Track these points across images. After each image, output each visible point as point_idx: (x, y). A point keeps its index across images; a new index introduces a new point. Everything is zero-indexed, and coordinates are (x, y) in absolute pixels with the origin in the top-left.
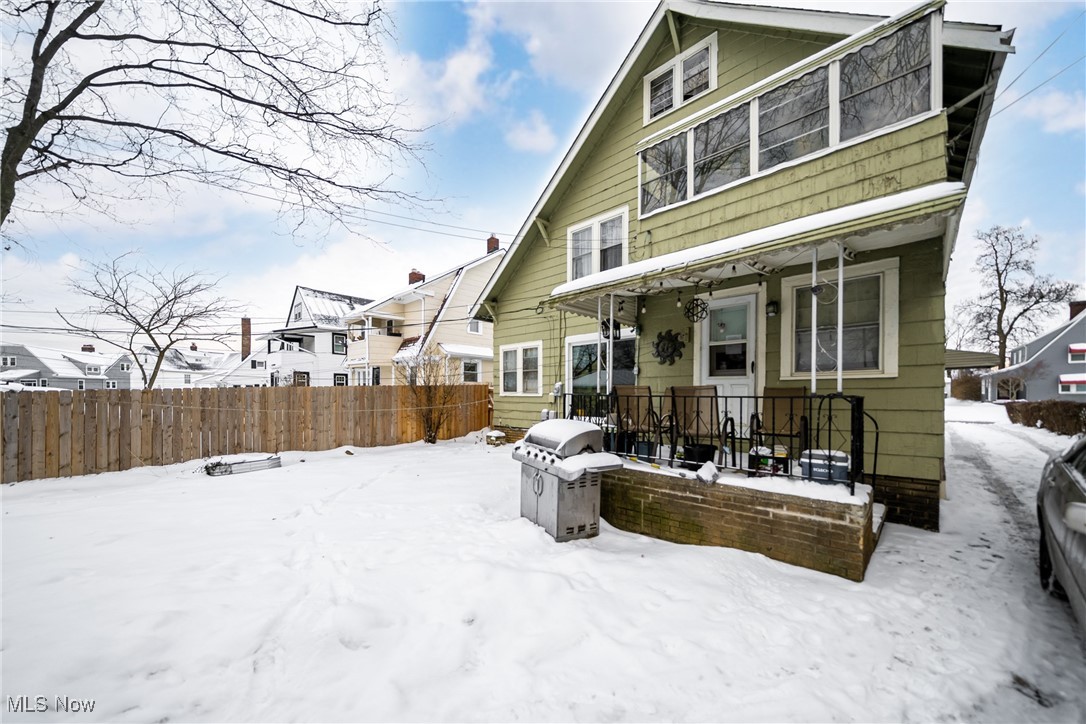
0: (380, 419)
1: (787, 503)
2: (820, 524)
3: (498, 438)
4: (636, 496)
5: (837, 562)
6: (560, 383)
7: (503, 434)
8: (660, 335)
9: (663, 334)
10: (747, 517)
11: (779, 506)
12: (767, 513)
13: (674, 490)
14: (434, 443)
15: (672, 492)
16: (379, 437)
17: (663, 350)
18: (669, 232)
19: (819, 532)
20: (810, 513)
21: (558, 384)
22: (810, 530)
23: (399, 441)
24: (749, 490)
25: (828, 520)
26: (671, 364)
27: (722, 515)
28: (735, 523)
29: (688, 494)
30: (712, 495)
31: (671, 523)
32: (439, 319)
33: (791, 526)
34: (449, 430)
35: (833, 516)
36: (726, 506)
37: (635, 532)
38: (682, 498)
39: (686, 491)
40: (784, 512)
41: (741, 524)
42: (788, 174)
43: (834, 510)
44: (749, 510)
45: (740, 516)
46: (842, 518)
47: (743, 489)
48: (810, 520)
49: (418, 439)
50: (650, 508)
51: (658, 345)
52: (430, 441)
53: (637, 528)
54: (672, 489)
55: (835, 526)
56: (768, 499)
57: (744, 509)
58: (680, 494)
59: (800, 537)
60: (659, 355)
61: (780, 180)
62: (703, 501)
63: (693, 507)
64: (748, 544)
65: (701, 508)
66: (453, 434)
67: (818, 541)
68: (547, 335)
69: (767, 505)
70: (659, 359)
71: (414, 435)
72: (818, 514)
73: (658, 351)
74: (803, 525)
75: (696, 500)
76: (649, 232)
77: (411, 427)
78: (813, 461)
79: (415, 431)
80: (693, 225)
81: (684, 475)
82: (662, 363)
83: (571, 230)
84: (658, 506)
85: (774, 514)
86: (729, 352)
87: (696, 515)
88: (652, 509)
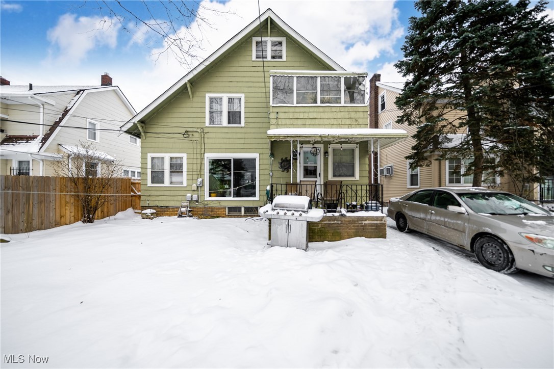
0: (36, 206)
1: (368, 219)
2: (377, 224)
3: (152, 214)
4: (313, 226)
5: (381, 234)
6: (201, 179)
7: (155, 211)
8: (282, 159)
9: (284, 159)
10: (356, 226)
11: (366, 220)
12: (362, 223)
13: (330, 221)
14: (92, 222)
15: (329, 222)
16: (36, 222)
17: (284, 166)
18: (286, 116)
19: (376, 226)
20: (374, 221)
21: (200, 180)
22: (374, 226)
23: (58, 224)
24: (357, 217)
25: (379, 222)
26: (287, 172)
27: (348, 227)
28: (352, 229)
29: (336, 222)
30: (344, 221)
31: (329, 234)
32: (61, 124)
33: (369, 226)
34: (102, 211)
35: (380, 221)
36: (349, 224)
37: (313, 242)
38: (333, 224)
39: (334, 221)
40: (367, 222)
41: (354, 229)
42: (330, 108)
43: (380, 219)
44: (357, 223)
45: (354, 226)
46: (382, 221)
47: (355, 217)
48: (374, 223)
49: (76, 220)
50: (320, 230)
51: (281, 163)
52: (89, 222)
53: (314, 240)
54: (329, 221)
55: (380, 223)
56: (362, 219)
57: (355, 223)
58: (332, 222)
59: (371, 229)
60: (281, 168)
61: (327, 109)
62: (341, 223)
63: (338, 226)
64: (357, 234)
65: (340, 226)
66: (106, 214)
67: (376, 229)
68: (190, 151)
69: (362, 221)
70: (282, 169)
71: (72, 218)
72: (376, 221)
73: (281, 166)
74: (372, 225)
75: (338, 223)
76: (277, 113)
77: (69, 212)
78: (373, 205)
79: (73, 214)
80: (296, 115)
81: (333, 215)
82: (283, 171)
83: (208, 96)
84: (323, 229)
85: (364, 223)
86: (309, 168)
87: (339, 229)
88: (320, 231)
